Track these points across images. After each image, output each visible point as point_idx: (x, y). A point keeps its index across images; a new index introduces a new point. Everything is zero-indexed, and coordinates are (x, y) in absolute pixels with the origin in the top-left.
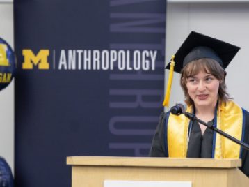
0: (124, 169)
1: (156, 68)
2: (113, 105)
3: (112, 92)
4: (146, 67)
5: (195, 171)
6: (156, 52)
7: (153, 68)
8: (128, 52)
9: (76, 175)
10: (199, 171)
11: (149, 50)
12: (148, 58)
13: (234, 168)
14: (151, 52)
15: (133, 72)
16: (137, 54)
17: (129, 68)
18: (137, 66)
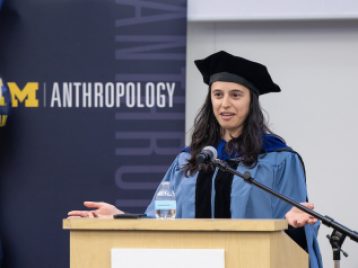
0: (138, 234)
1: (174, 104)
2: (120, 152)
3: (119, 135)
4: (161, 102)
5: (228, 235)
6: (174, 85)
7: (171, 105)
8: (139, 85)
9: (75, 242)
10: (234, 235)
11: (165, 83)
12: (164, 92)
13: (279, 231)
14: (168, 85)
15: (146, 109)
16: (150, 87)
17: (140, 105)
18: (150, 103)
